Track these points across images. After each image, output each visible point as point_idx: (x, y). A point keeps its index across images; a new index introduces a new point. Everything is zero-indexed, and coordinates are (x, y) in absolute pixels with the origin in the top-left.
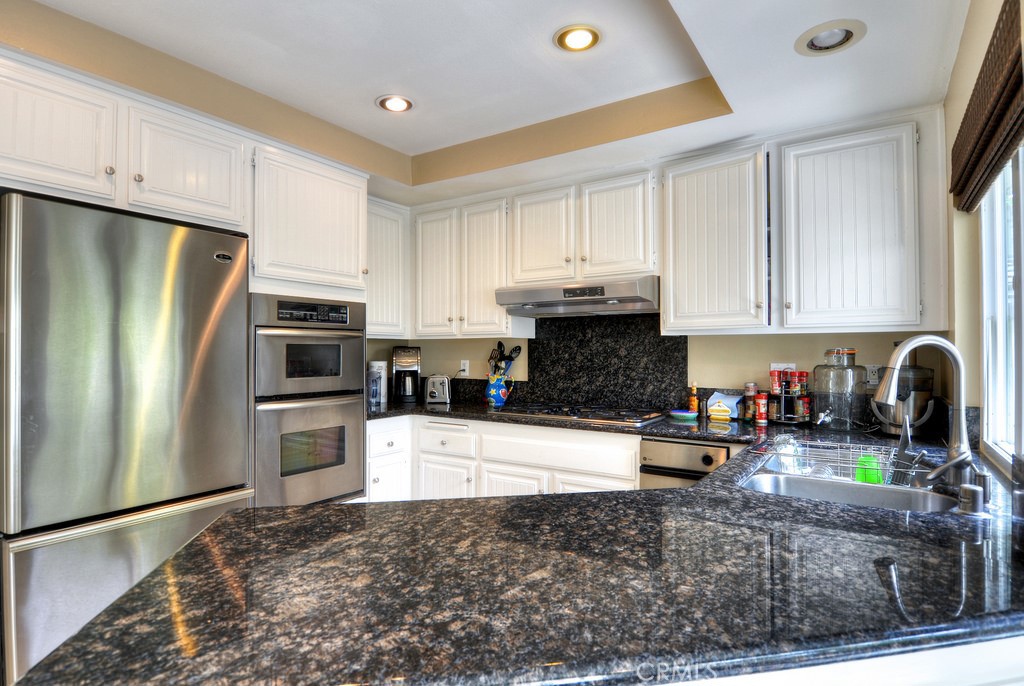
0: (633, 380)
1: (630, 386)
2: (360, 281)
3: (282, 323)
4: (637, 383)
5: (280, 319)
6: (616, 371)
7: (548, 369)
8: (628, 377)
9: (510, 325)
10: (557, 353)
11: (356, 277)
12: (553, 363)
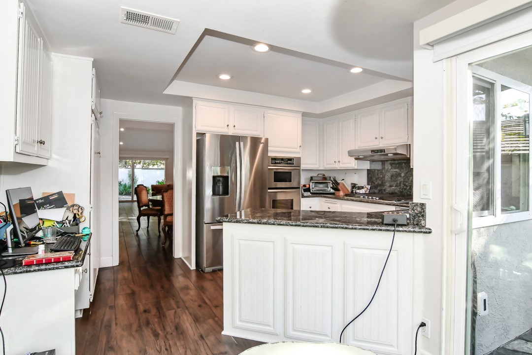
0: (407, 186)
1: (405, 189)
2: (298, 150)
3: (272, 165)
4: (408, 188)
5: (272, 163)
6: (400, 182)
7: (374, 181)
8: (405, 185)
9: (356, 164)
10: (378, 175)
11: (297, 148)
12: (377, 179)
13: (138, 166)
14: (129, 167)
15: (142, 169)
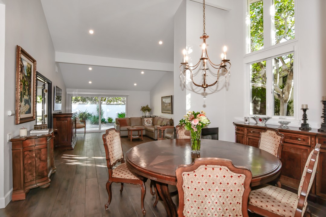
13: (104, 102)
14: (98, 103)
15: (107, 104)
